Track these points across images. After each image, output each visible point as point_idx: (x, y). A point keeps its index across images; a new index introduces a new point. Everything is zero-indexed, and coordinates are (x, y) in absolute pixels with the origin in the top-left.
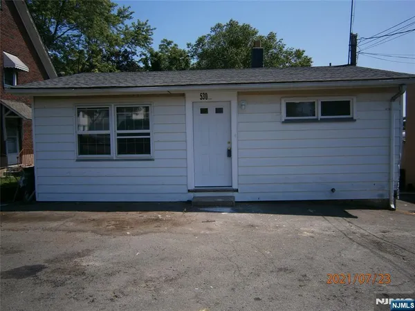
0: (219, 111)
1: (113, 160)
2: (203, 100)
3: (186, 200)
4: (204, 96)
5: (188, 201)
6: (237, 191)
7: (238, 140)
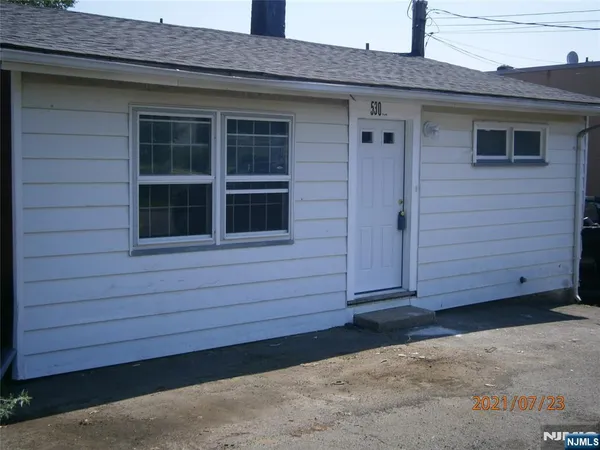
0: (388, 138)
1: (214, 247)
2: (374, 116)
3: (343, 324)
4: (376, 108)
5: (346, 324)
6: (415, 294)
7: (420, 197)
